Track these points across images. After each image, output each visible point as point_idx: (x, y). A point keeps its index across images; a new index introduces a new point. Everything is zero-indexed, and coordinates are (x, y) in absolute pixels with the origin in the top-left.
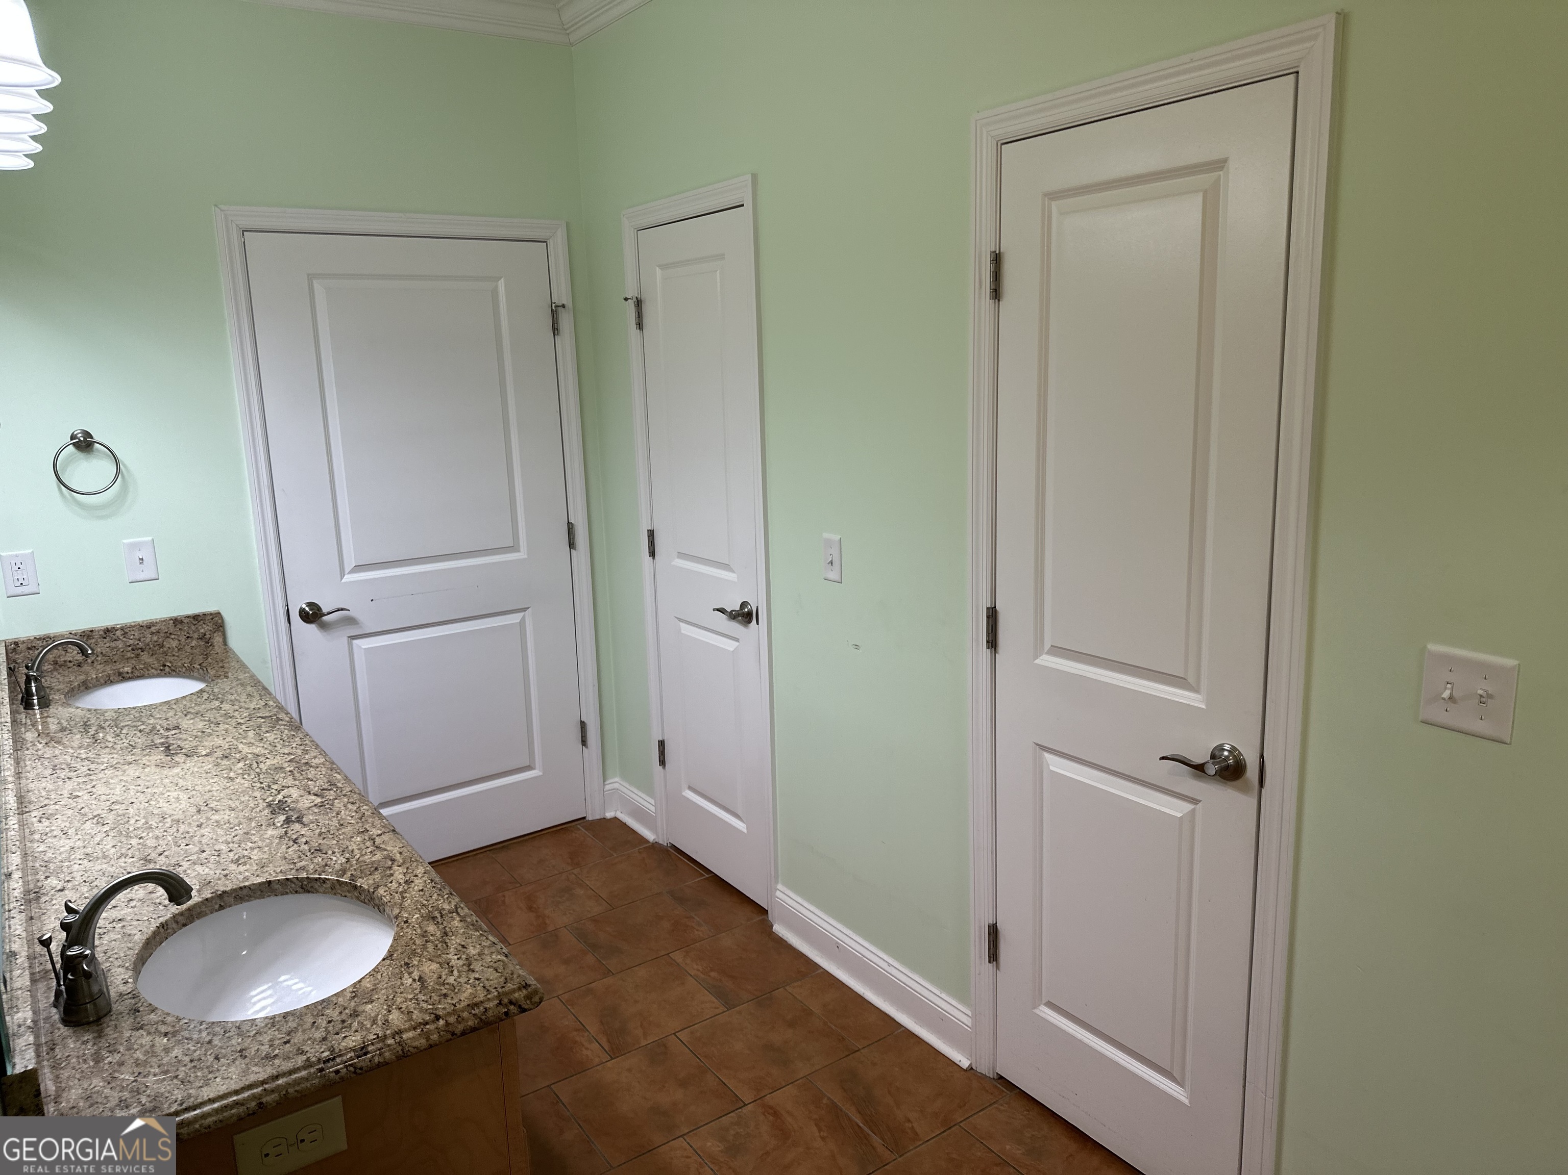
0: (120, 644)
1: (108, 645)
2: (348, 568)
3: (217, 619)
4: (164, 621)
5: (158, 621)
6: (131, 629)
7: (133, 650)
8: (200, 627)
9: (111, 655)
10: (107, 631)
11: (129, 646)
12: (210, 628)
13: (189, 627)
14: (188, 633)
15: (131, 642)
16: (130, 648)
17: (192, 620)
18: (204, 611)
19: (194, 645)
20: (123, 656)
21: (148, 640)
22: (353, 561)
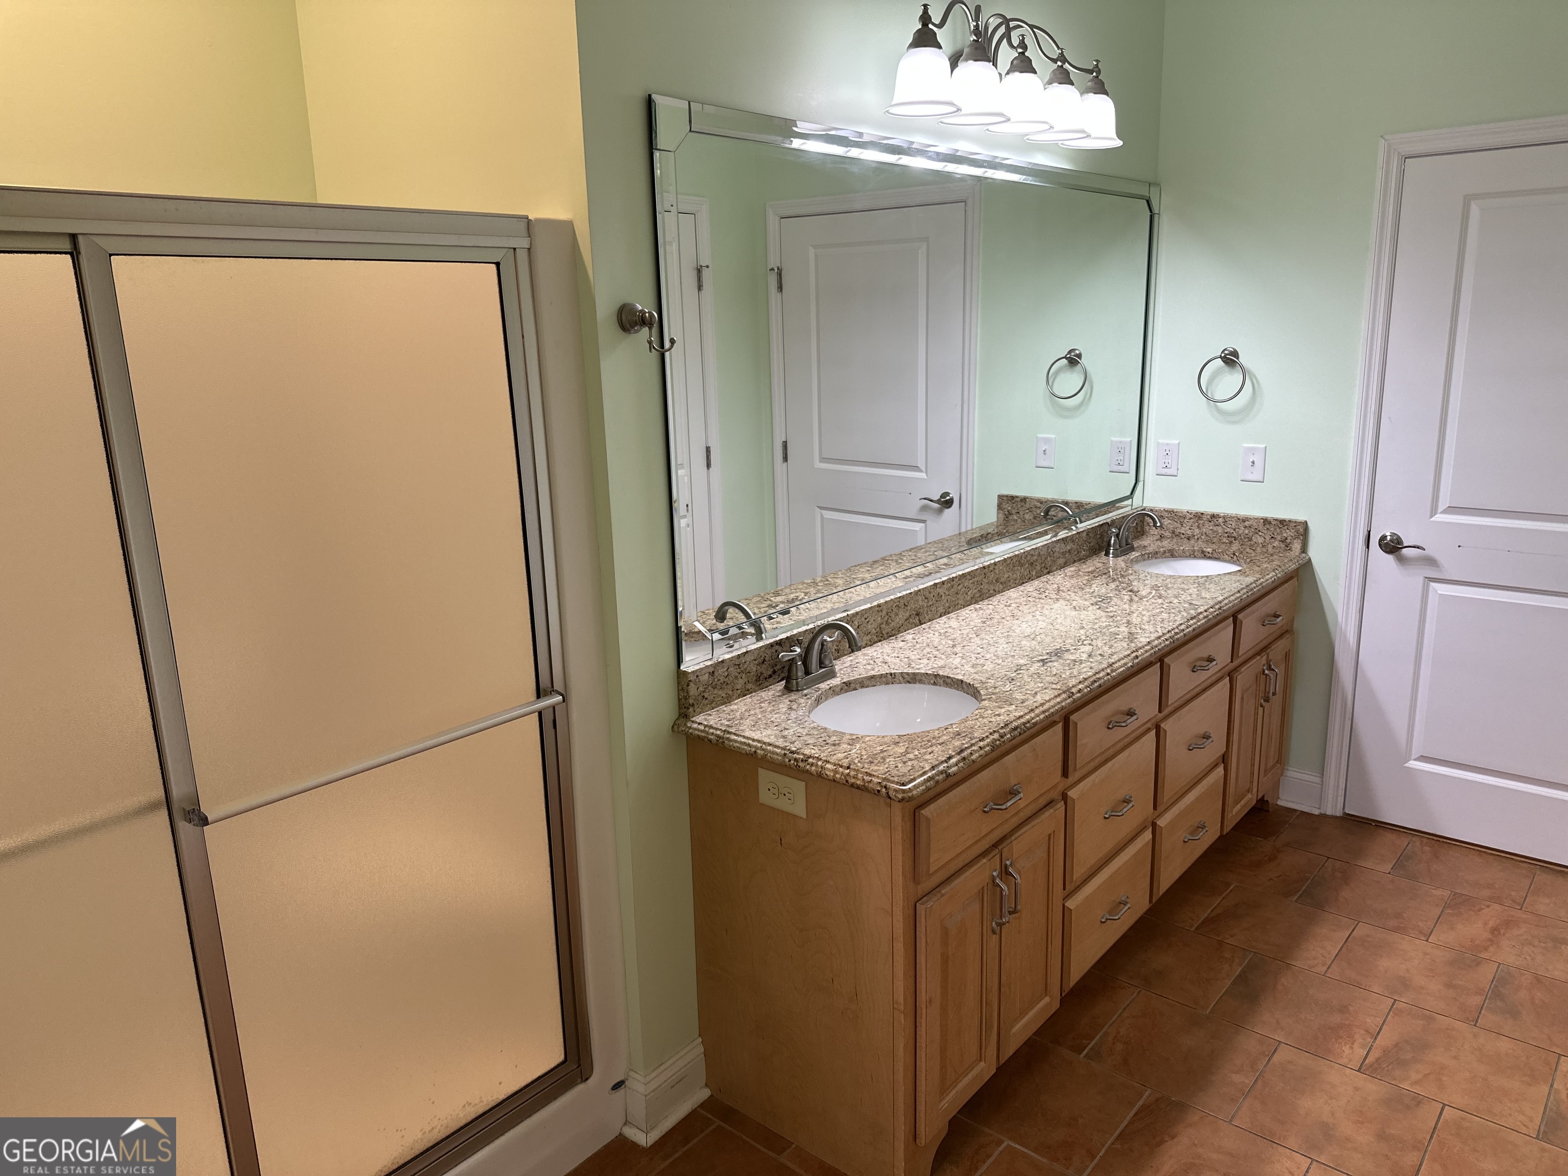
0: (1220, 529)
1: (1211, 528)
2: (1442, 506)
3: (1299, 527)
4: (1257, 519)
5: (1252, 517)
6: (1230, 519)
7: (1228, 537)
8: (1284, 531)
9: (1212, 536)
10: (1213, 516)
11: (1226, 533)
12: (1291, 534)
13: (1275, 529)
14: (1273, 534)
15: (1229, 530)
16: (1226, 535)
17: (1278, 523)
18: (1291, 518)
19: (1275, 545)
20: (1220, 540)
21: (1241, 532)
22: (1448, 502)
